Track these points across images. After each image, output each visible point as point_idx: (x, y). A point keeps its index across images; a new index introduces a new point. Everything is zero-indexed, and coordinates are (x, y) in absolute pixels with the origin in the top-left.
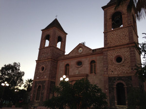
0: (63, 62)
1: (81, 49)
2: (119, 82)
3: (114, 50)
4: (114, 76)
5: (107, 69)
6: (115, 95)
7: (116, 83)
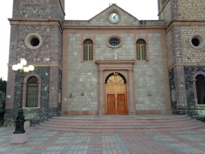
0: (79, 35)
1: (114, 14)
2: (199, 73)
3: (190, 26)
4: (192, 64)
5: (181, 54)
6: (195, 92)
7: (196, 75)
